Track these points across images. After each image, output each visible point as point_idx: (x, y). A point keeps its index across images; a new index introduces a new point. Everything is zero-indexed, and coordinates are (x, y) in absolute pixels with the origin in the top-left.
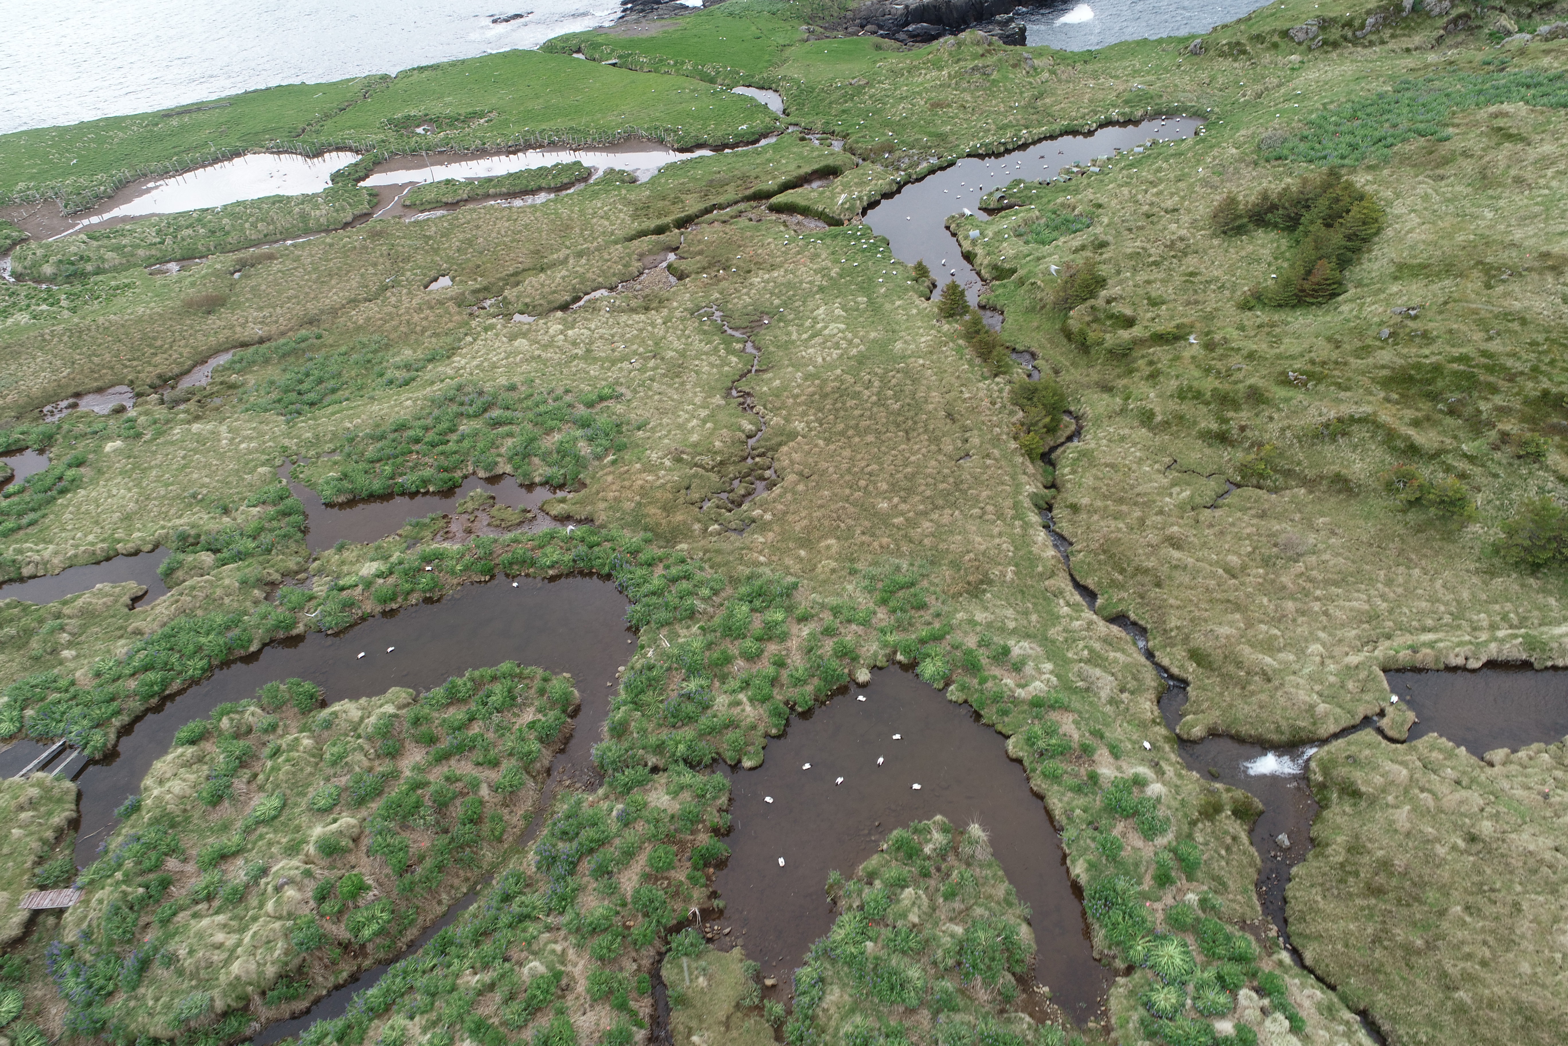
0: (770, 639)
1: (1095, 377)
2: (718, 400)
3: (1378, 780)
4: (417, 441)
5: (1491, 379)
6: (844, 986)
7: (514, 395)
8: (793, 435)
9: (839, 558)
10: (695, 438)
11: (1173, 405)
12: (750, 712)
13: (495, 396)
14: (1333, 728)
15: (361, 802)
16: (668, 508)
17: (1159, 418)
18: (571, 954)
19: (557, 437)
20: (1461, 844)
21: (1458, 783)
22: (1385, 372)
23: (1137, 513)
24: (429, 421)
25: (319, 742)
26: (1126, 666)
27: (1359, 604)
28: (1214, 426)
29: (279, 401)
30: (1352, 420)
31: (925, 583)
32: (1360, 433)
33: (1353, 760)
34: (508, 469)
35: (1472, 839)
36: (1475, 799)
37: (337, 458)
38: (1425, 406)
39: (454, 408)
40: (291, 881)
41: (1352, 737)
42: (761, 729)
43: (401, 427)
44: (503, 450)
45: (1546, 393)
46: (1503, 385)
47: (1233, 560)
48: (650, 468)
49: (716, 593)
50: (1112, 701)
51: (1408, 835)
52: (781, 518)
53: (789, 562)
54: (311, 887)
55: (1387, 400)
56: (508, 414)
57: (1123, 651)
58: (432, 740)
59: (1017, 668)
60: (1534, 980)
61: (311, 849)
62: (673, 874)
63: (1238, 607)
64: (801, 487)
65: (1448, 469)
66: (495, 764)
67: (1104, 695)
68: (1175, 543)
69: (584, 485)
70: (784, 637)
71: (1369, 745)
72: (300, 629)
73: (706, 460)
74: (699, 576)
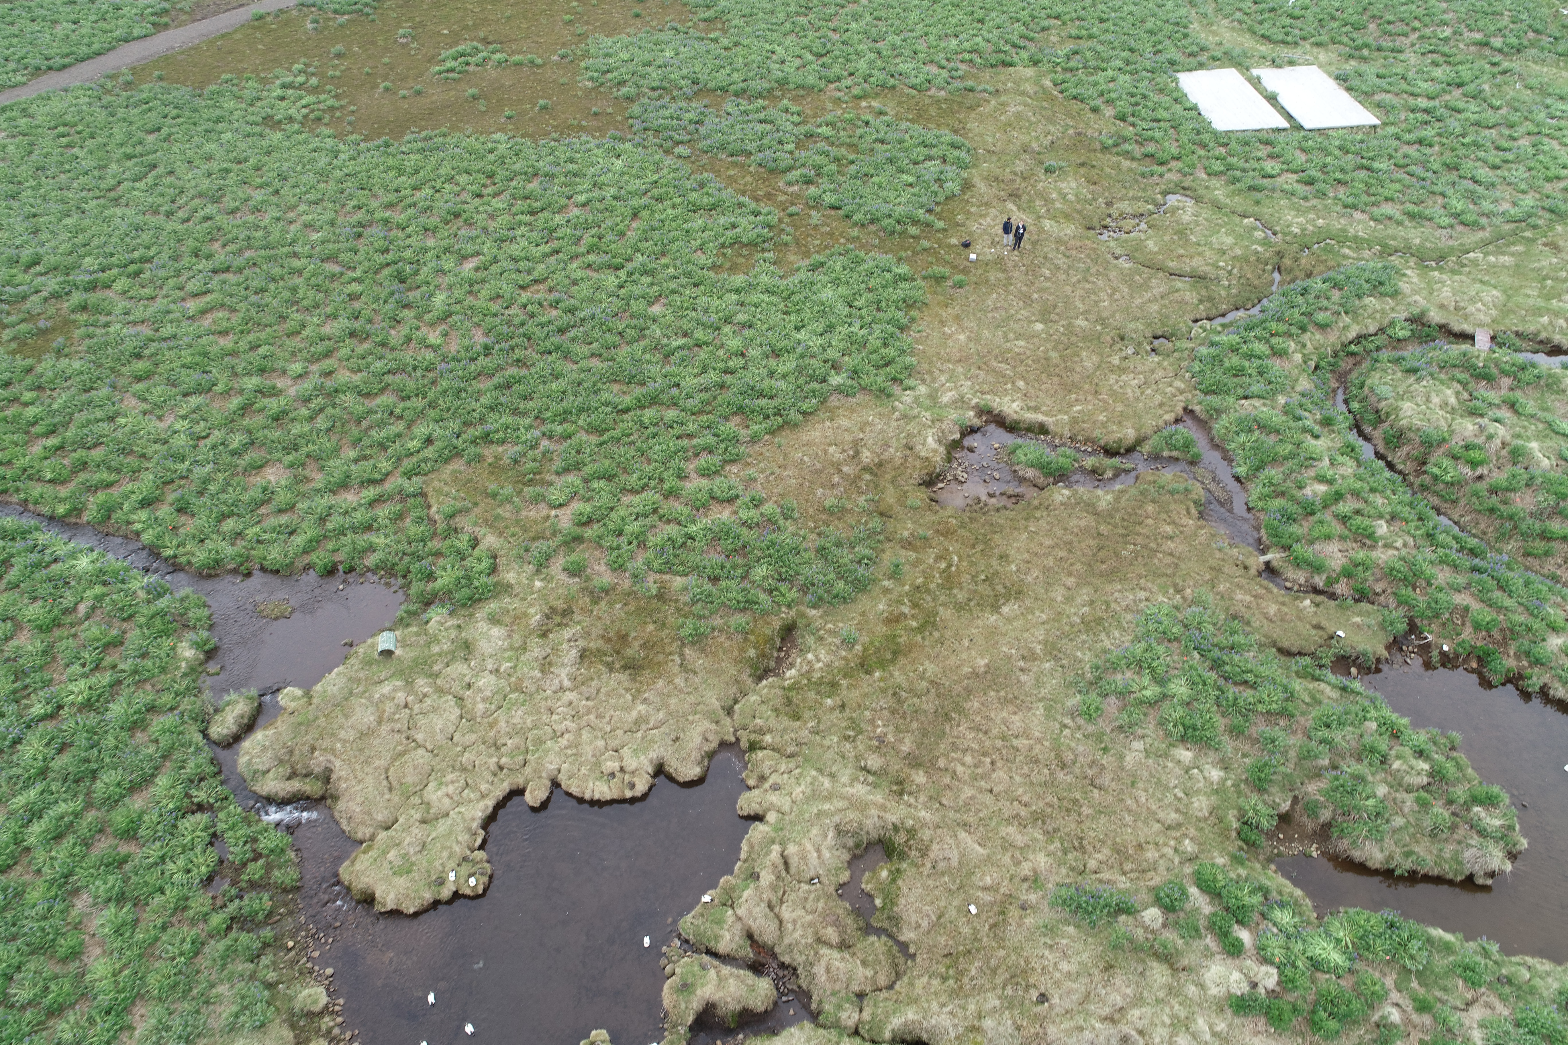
18: (1394, 552)
54: (1478, 441)
61: (1517, 443)
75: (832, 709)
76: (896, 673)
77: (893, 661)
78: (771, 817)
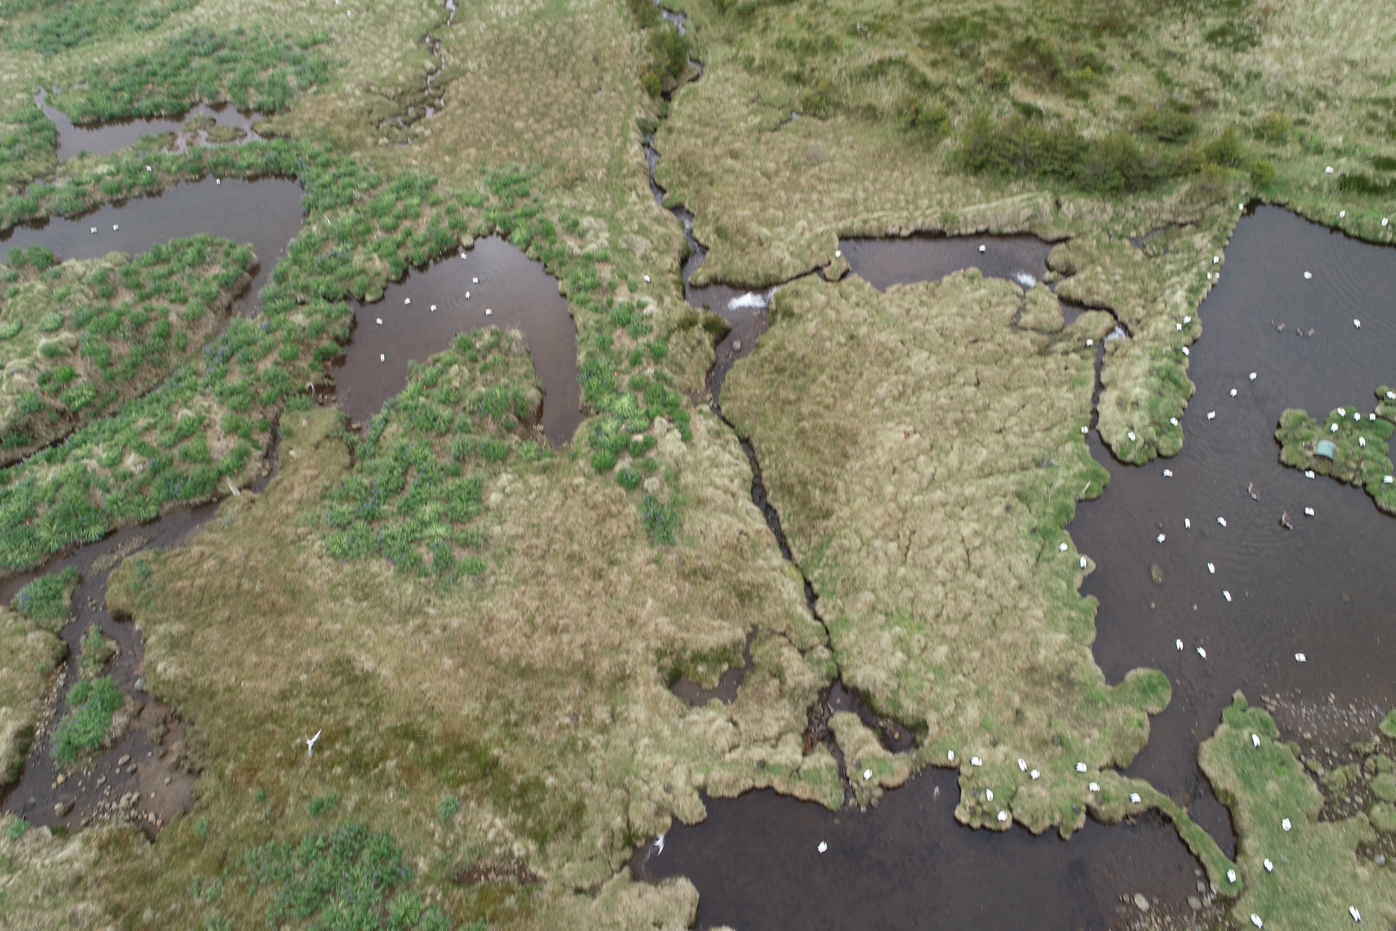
0: (406, 217)
1: (723, 32)
2: (412, 44)
3: (807, 304)
4: (154, 74)
5: (996, 28)
6: (400, 423)
7: (242, 39)
8: (464, 73)
9: (476, 162)
10: (385, 73)
11: (770, 53)
12: (378, 264)
13: (225, 39)
14: (790, 273)
15: (80, 325)
16: (350, 127)
17: (757, 63)
18: (215, 407)
19: (271, 71)
20: (843, 340)
21: (858, 304)
22: (925, 25)
23: (715, 133)
24: (167, 59)
25: (51, 288)
26: (663, 236)
27: (846, 194)
28: (795, 69)
29: (40, 41)
30: (891, 62)
31: (535, 180)
32: (894, 72)
33: (797, 294)
34: (229, 97)
35: (852, 337)
36: (863, 313)
37: (86, 87)
38: (946, 51)
39: (188, 48)
40: (20, 371)
41: (803, 279)
42: (384, 275)
43: (141, 63)
44: (225, 83)
45: (1028, 40)
46: (1002, 32)
47: (771, 166)
48: (344, 96)
49: (373, 187)
50: (645, 258)
51: (814, 336)
52: (437, 134)
53: (436, 165)
54: (35, 376)
55: (920, 46)
56: (234, 53)
57: (666, 227)
58: (139, 286)
59: (582, 235)
60: (854, 414)
61: (38, 354)
62: (298, 363)
63: (761, 198)
64: (459, 112)
65: (944, 98)
66: (184, 301)
67: (639, 253)
68: (734, 155)
69: (288, 110)
70: (417, 216)
71: (811, 284)
72: (42, 213)
73: (391, 92)
74: (362, 173)
75: (556, 775)
76: (487, 736)
77: (470, 747)
78: (699, 778)
